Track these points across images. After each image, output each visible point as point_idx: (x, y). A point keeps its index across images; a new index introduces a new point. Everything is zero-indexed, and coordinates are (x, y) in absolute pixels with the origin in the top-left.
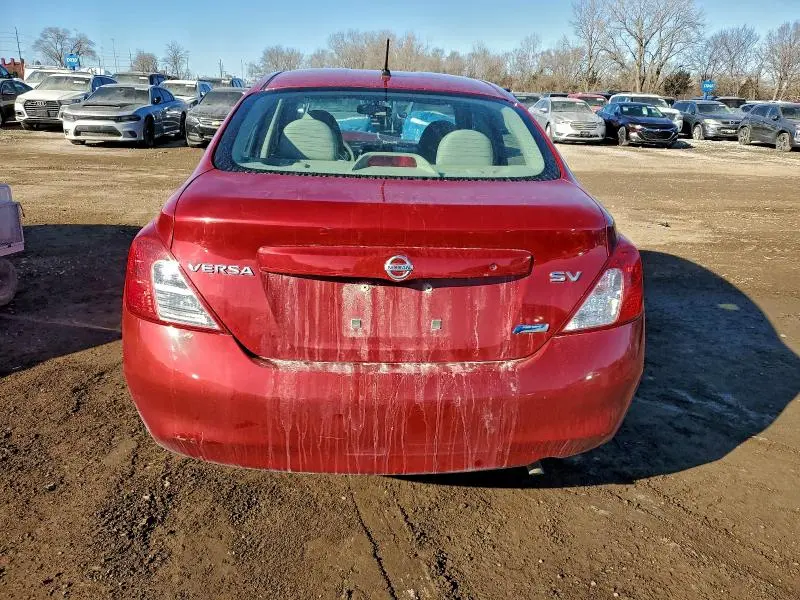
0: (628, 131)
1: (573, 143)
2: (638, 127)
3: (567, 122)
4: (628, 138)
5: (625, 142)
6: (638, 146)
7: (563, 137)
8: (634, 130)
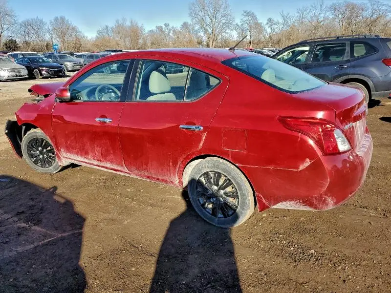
0: (40, 71)
1: (12, 80)
2: (44, 68)
3: (5, 70)
4: (41, 74)
5: (40, 77)
6: (48, 78)
7: (6, 78)
8: (43, 70)
